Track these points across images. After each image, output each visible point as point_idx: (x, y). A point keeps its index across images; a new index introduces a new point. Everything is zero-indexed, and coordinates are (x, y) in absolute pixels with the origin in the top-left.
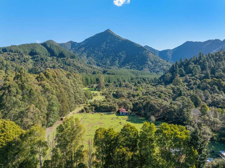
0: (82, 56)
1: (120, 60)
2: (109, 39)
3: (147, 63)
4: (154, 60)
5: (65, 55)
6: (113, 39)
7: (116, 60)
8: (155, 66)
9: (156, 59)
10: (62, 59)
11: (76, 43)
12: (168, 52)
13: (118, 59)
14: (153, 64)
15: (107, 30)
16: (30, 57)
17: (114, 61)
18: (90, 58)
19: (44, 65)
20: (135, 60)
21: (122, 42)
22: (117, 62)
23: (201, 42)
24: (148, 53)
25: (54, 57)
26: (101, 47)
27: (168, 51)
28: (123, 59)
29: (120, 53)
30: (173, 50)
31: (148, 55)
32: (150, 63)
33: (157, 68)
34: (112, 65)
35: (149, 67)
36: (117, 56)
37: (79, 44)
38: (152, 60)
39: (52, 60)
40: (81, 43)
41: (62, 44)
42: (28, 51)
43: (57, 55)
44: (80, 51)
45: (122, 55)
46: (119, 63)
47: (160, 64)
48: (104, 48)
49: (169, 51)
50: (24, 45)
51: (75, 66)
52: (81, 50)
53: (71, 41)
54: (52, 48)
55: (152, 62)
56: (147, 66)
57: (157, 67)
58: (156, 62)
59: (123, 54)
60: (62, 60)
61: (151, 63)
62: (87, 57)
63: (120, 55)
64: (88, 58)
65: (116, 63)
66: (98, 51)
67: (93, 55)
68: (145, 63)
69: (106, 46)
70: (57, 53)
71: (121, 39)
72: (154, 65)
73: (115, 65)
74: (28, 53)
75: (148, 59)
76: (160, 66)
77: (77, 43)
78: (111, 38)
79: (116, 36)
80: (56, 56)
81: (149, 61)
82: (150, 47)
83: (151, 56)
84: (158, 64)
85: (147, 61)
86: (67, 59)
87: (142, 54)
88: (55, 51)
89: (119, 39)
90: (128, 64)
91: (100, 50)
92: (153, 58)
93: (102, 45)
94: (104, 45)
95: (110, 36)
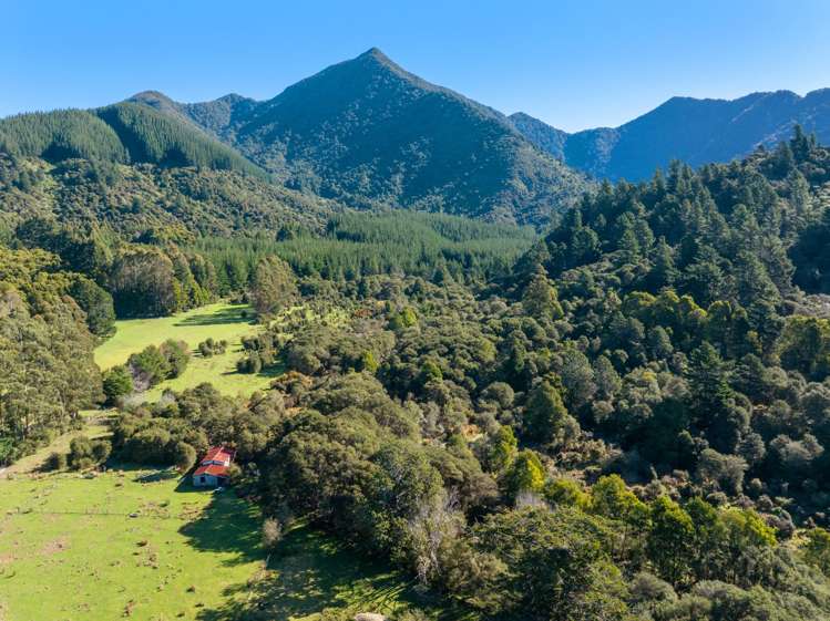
0: (269, 155)
1: (409, 170)
2: (374, 89)
3: (510, 186)
4: (538, 174)
5: (189, 157)
6: (391, 87)
7: (397, 172)
8: (539, 196)
9: (543, 169)
10: (176, 171)
11: (249, 100)
12: (598, 136)
13: (405, 166)
14: (530, 190)
15: (370, 51)
16: (49, 167)
17: (388, 176)
18: (301, 163)
19: (96, 200)
20: (467, 174)
21: (421, 99)
22: (398, 178)
23: (724, 101)
24: (516, 144)
25: (146, 165)
26: (344, 120)
27: (601, 134)
29: (413, 146)
30: (620, 129)
31: (514, 154)
32: (522, 186)
33: (542, 205)
34: (380, 192)
35: (514, 202)
36: (401, 157)
37: (263, 105)
38: (530, 173)
39: (135, 179)
40: (269, 102)
41: (195, 105)
42: (41, 144)
43: (159, 157)
45: (421, 154)
46: (404, 182)
47: (556, 188)
48: (353, 123)
49: (605, 135)
50: (24, 118)
51: (224, 200)
53: (231, 95)
54: (138, 128)
55: (528, 182)
56: (507, 197)
57: (543, 201)
58: (541, 180)
59: (421, 149)
60: (176, 177)
61: (526, 184)
62: (289, 158)
63: (411, 154)
64: (292, 164)
65: (395, 185)
66: (332, 137)
67: (313, 150)
68: (502, 186)
69: (362, 117)
70: (157, 148)
71: (421, 90)
72: (534, 194)
73: (391, 190)
74: (39, 151)
75: (515, 170)
76: (557, 199)
77: (253, 103)
78: (381, 83)
79: (402, 76)
80: (152, 160)
81: (517, 175)
82: (534, 120)
83: (526, 159)
84: (549, 190)
86: (197, 172)
87: (491, 149)
88: (148, 142)
89: (413, 89)
90: (437, 190)
91: (339, 133)
92: (535, 165)
93: (346, 110)
94: (354, 111)
95: (380, 77)
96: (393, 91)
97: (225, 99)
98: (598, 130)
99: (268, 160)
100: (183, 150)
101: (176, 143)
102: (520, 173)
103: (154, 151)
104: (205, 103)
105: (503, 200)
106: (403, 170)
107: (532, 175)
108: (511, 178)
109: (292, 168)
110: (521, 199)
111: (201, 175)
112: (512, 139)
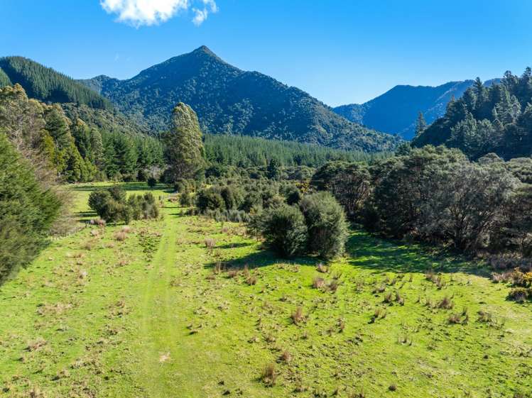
0: (131, 112)
1: (236, 121)
2: (205, 71)
3: (314, 129)
4: (332, 122)
5: (70, 96)
6: (217, 70)
7: (227, 122)
8: (336, 137)
11: (115, 80)
13: (233, 119)
14: (328, 132)
15: (201, 47)
17: (221, 125)
18: (155, 117)
20: (280, 123)
21: (240, 77)
22: (229, 126)
23: (431, 87)
24: (313, 103)
26: (185, 90)
27: (353, 108)
28: (245, 120)
29: (238, 106)
30: (364, 105)
31: (313, 109)
32: (323, 130)
35: (319, 140)
36: (229, 113)
37: (124, 82)
38: (327, 121)
40: (130, 80)
44: (124, 100)
45: (244, 110)
46: (234, 129)
47: (348, 131)
48: (191, 92)
49: (356, 109)
52: (129, 97)
53: (102, 76)
54: (27, 73)
55: (327, 128)
56: (314, 137)
57: (342, 139)
58: (335, 126)
59: (244, 107)
61: (325, 128)
62: (146, 114)
63: (237, 110)
64: (148, 118)
65: (227, 130)
66: (177, 100)
67: (163, 109)
68: (307, 130)
69: (198, 88)
71: (238, 72)
72: (332, 135)
75: (316, 119)
76: (351, 137)
77: (118, 81)
78: (210, 67)
81: (318, 123)
83: (322, 112)
85: (314, 124)
87: (296, 106)
89: (234, 71)
90: (259, 134)
93: (186, 84)
94: (192, 84)
95: (209, 63)
96: (219, 72)
97: (97, 78)
98: (350, 105)
102: (319, 121)
104: (82, 80)
105: (311, 138)
106: (232, 121)
109: (148, 121)
110: (323, 138)
112: (310, 100)
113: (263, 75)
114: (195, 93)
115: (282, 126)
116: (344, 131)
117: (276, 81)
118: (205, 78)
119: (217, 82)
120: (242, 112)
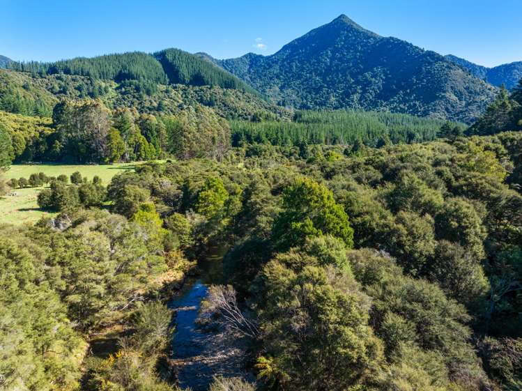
0: (268, 87)
1: (364, 91)
2: (341, 41)
3: (443, 97)
4: (467, 88)
5: (206, 79)
6: (353, 38)
7: (355, 92)
8: (468, 104)
9: (471, 85)
10: (197, 88)
11: (261, 56)
13: (361, 89)
14: (460, 100)
15: (340, 17)
16: (115, 85)
17: (348, 96)
19: (136, 104)
20: (408, 91)
21: (375, 44)
22: (356, 97)
24: (448, 67)
25: (178, 85)
26: (319, 62)
27: (517, 66)
28: (373, 89)
29: (368, 75)
31: (447, 75)
32: (454, 97)
33: (472, 110)
34: (342, 106)
35: (447, 109)
36: (357, 82)
37: (268, 58)
38: (461, 88)
39: (167, 91)
40: (272, 56)
41: (227, 61)
42: (112, 70)
43: (187, 80)
44: (265, 76)
45: (374, 79)
46: (360, 100)
47: (483, 98)
48: (326, 64)
49: (520, 67)
50: (106, 58)
51: (225, 106)
52: (270, 72)
53: (250, 54)
54: (177, 63)
55: (459, 95)
56: (441, 105)
57: (474, 107)
58: (471, 92)
59: (374, 76)
60: (196, 92)
61: (456, 96)
62: (281, 88)
63: (366, 80)
64: (283, 92)
65: (353, 101)
66: (311, 73)
67: (298, 82)
68: (437, 98)
69: (332, 59)
70: (186, 74)
71: (375, 38)
72: (464, 103)
73: (349, 105)
74: (111, 76)
75: (448, 86)
77: (263, 57)
78: (347, 37)
79: (361, 30)
80: (183, 82)
81: (450, 90)
83: (457, 78)
84: (476, 100)
86: (210, 89)
87: (429, 72)
88: (181, 70)
89: (369, 38)
90: (384, 103)
91: (316, 70)
92: (464, 82)
93: (321, 55)
94: (327, 56)
95: (346, 32)
96: (355, 40)
97: (246, 56)
98: (513, 64)
99: (267, 90)
100: (203, 74)
101: (199, 71)
102: (452, 87)
103: (184, 76)
104: (233, 59)
105: (438, 107)
106: (360, 91)
107: (462, 89)
108: (444, 92)
109: (282, 95)
110: (453, 107)
111: (212, 90)
112: (445, 64)
113: (399, 40)
114: (329, 64)
115: (409, 95)
116: (478, 99)
117: (411, 45)
118: (341, 48)
119: (351, 51)
120: (371, 81)
